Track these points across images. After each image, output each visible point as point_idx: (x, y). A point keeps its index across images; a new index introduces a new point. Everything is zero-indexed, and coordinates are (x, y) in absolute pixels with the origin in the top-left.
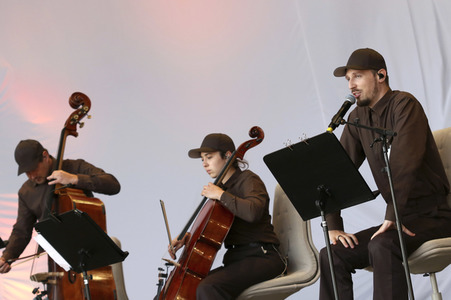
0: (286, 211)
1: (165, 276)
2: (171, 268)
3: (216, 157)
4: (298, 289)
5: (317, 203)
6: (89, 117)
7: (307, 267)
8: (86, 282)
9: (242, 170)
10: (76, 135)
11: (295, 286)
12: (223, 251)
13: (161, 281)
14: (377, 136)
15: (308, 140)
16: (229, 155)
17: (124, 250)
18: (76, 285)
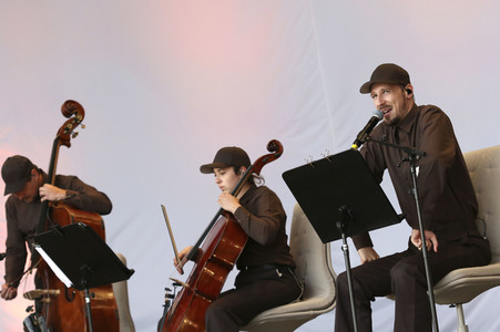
0: (305, 232)
1: (172, 297)
2: (179, 288)
3: (230, 172)
4: (315, 316)
5: (338, 225)
6: (83, 127)
7: (325, 293)
8: (88, 300)
9: (258, 186)
10: (69, 146)
11: (312, 312)
12: (235, 272)
13: (167, 302)
14: (405, 155)
15: (331, 157)
16: (243, 170)
17: (129, 267)
18: (75, 303)
